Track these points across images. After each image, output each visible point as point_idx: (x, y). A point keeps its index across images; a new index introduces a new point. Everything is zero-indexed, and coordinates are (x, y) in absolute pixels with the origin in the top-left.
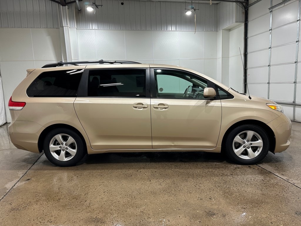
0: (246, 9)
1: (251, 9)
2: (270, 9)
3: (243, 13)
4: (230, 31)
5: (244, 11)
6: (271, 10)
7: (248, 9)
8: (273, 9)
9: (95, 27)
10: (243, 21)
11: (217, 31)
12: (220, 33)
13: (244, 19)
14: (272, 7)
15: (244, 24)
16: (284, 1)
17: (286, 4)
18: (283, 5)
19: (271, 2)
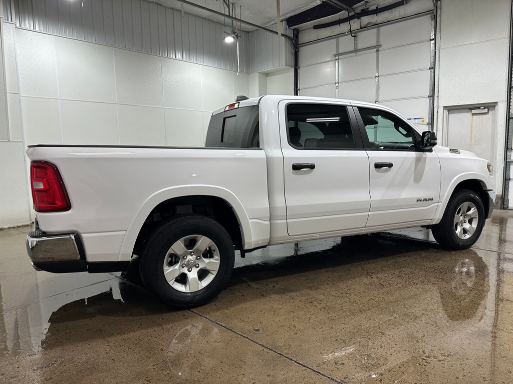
0: (297, 50)
1: (304, 51)
2: (335, 55)
4: (267, 76)
5: (293, 51)
6: (337, 58)
7: (299, 50)
8: (340, 57)
11: (248, 73)
12: (256, 79)
13: (293, 64)
14: (338, 55)
15: (293, 69)
16: (356, 51)
17: (358, 53)
18: (354, 54)
19: (336, 47)
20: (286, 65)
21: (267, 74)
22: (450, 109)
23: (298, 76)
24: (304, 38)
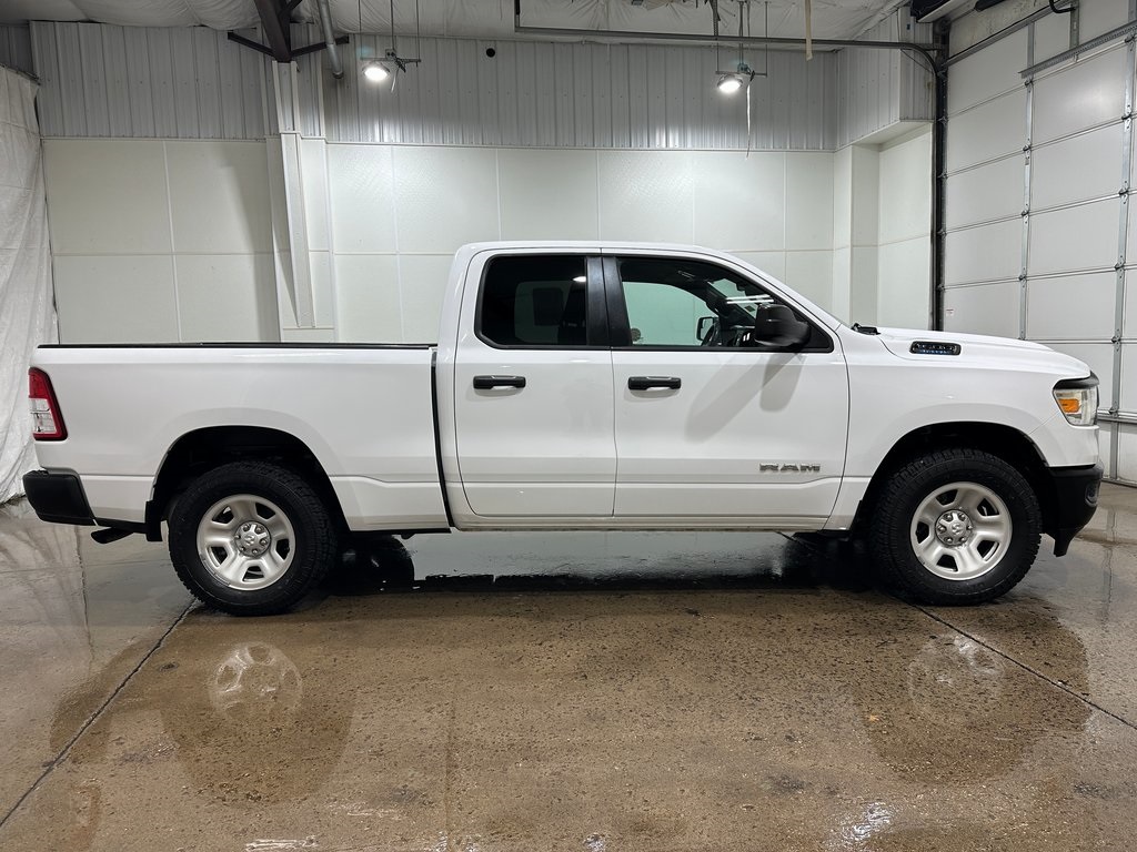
0: (940, 73)
2: (1024, 73)
3: (929, 85)
4: (881, 153)
5: (931, 78)
6: (1029, 78)
7: (946, 74)
8: (1037, 76)
9: (391, 133)
10: (930, 117)
11: (833, 150)
12: (846, 160)
13: (931, 110)
14: (1034, 69)
15: (931, 125)
16: (1076, 48)
17: (1083, 57)
18: (1070, 62)
19: (1029, 48)
20: (905, 118)
21: (880, 146)
23: (945, 141)
24: (961, 38)
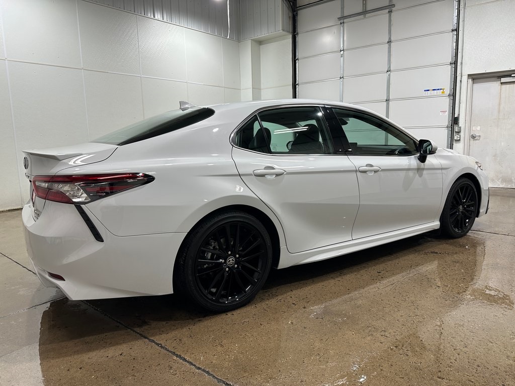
0: (295, 13)
1: (303, 15)
2: (339, 19)
4: (260, 45)
5: (291, 15)
6: (342, 21)
7: (297, 13)
8: (345, 20)
10: (290, 31)
11: (238, 41)
12: (247, 46)
14: (344, 17)
15: (291, 35)
16: (365, 12)
17: (367, 15)
18: (362, 16)
19: (341, 8)
20: (283, 30)
21: (260, 42)
22: (475, 78)
23: (297, 44)
